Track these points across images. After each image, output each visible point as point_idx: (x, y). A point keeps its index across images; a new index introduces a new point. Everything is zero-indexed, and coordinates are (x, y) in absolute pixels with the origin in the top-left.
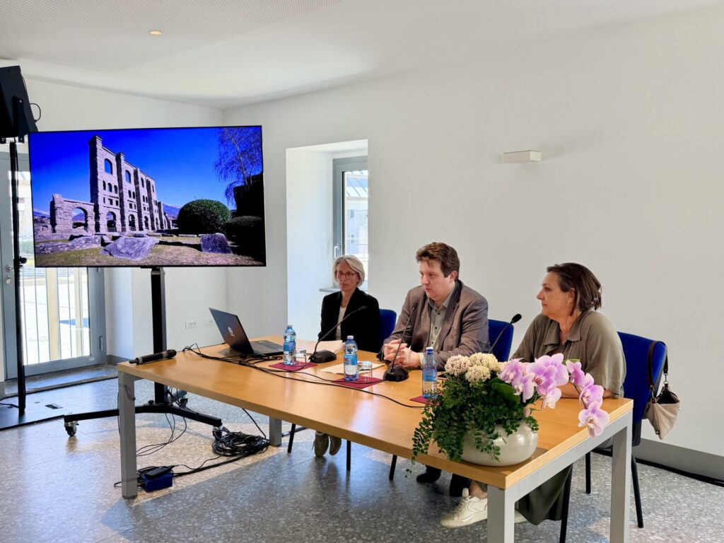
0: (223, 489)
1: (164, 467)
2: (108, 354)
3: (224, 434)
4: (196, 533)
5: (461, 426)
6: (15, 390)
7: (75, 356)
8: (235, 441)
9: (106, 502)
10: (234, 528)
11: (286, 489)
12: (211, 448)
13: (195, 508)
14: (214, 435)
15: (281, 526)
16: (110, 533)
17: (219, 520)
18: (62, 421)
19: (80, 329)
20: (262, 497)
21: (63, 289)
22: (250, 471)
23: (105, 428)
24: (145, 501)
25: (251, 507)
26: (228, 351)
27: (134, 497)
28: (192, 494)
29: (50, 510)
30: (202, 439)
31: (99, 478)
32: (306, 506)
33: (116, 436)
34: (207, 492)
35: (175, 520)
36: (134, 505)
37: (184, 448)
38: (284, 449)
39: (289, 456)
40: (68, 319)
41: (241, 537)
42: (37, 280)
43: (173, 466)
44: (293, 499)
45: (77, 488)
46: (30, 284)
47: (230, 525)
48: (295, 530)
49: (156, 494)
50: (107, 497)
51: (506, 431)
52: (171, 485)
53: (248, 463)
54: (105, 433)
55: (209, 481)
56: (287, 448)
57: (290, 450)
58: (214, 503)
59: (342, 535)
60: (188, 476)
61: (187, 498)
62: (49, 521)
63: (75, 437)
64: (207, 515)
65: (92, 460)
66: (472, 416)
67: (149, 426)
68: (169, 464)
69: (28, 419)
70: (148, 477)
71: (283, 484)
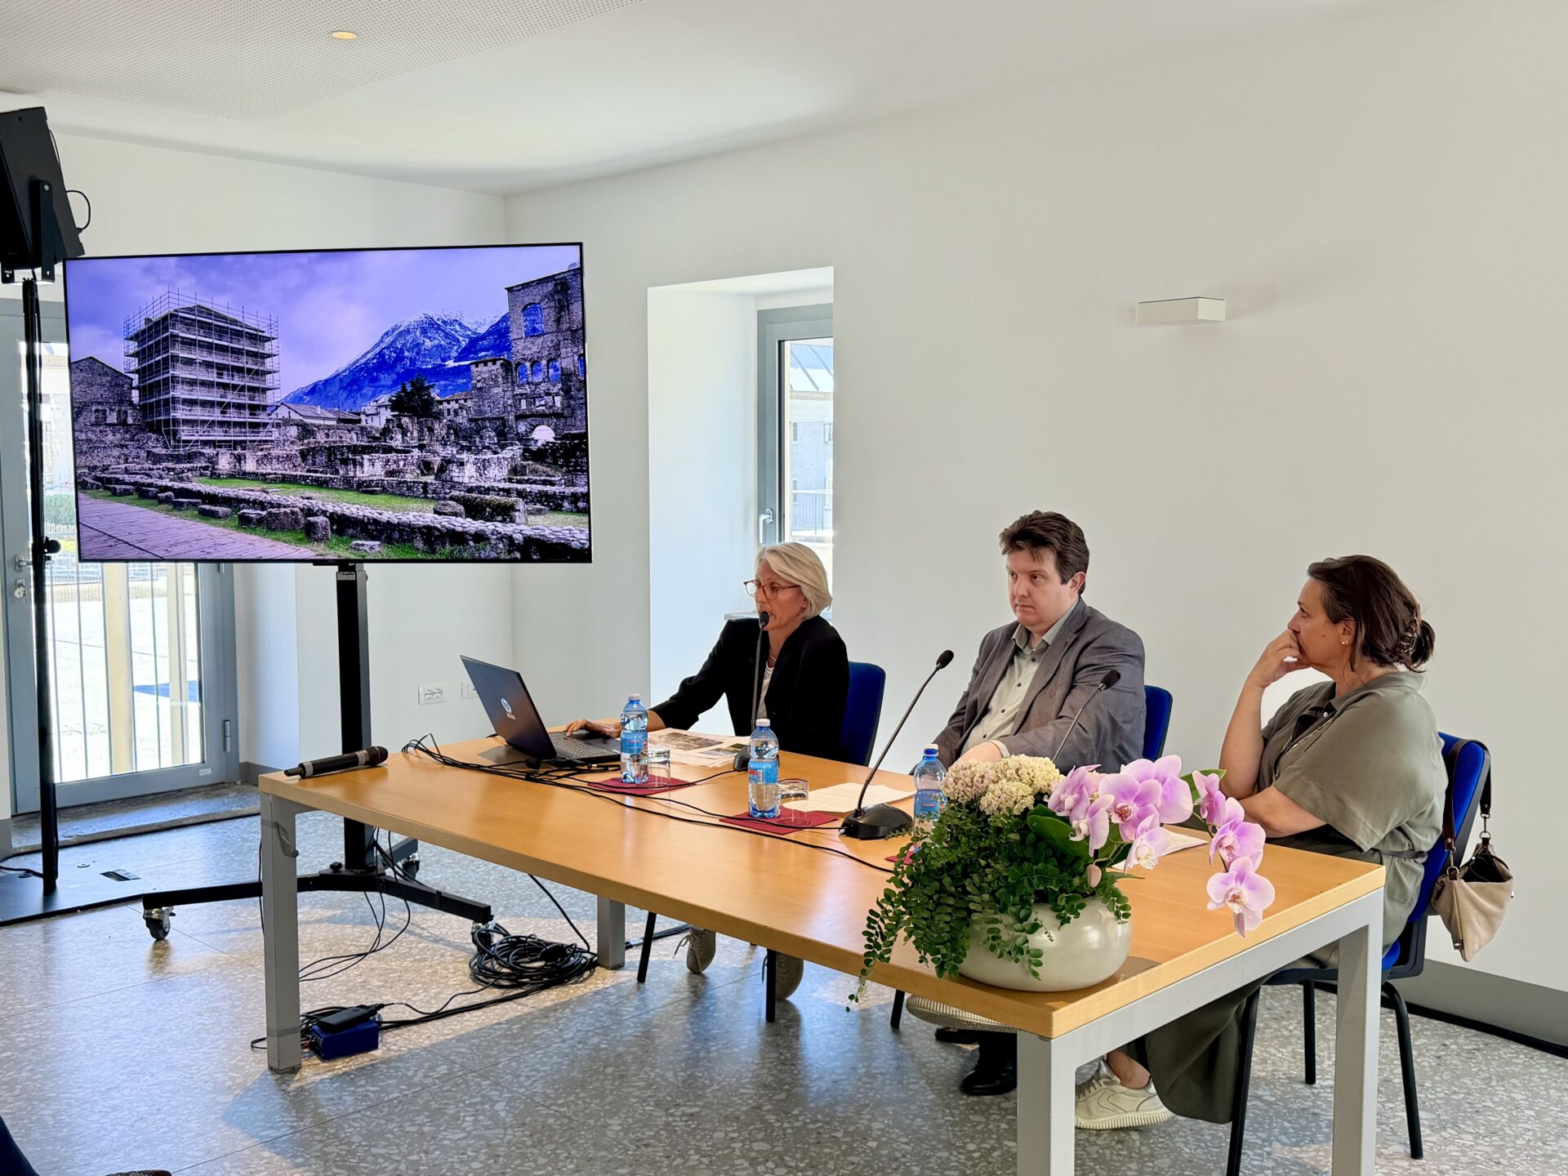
0: (489, 1056)
1: (362, 1007)
2: (241, 760)
3: (497, 938)
4: (424, 1148)
5: (961, 904)
6: (35, 838)
7: (167, 763)
8: (520, 955)
9: (232, 1078)
10: (508, 1137)
11: (629, 1058)
12: (468, 971)
13: (426, 1095)
14: (474, 941)
15: (610, 1134)
16: (243, 1142)
17: (476, 1121)
18: (139, 907)
19: (178, 704)
20: (575, 1074)
21: (140, 610)
22: (552, 1020)
23: (232, 925)
24: (318, 1078)
25: (547, 1095)
26: (502, 752)
27: (294, 1070)
28: (420, 1067)
29: (114, 1094)
30: (449, 951)
31: (219, 1028)
32: (669, 1095)
33: (258, 940)
34: (453, 1062)
35: (383, 1118)
36: (294, 1086)
37: (407, 970)
38: (629, 975)
39: (639, 989)
40: (154, 683)
41: (523, 1156)
42: (82, 587)
43: (381, 1006)
44: (642, 1080)
45: (170, 1050)
46: (66, 598)
47: (502, 1131)
48: (640, 1143)
49: (342, 1065)
50: (234, 1068)
51: (1058, 917)
52: (375, 1046)
53: (548, 1004)
54: (233, 935)
55: (460, 1039)
56: (635, 974)
57: (642, 977)
58: (468, 1086)
59: (745, 1157)
60: (414, 1028)
61: (410, 1073)
62: (111, 1116)
63: (167, 942)
64: (451, 1110)
65: (203, 992)
66: (985, 885)
67: (332, 920)
68: (370, 1001)
69: (63, 901)
70: (325, 1027)
71: (621, 1049)
